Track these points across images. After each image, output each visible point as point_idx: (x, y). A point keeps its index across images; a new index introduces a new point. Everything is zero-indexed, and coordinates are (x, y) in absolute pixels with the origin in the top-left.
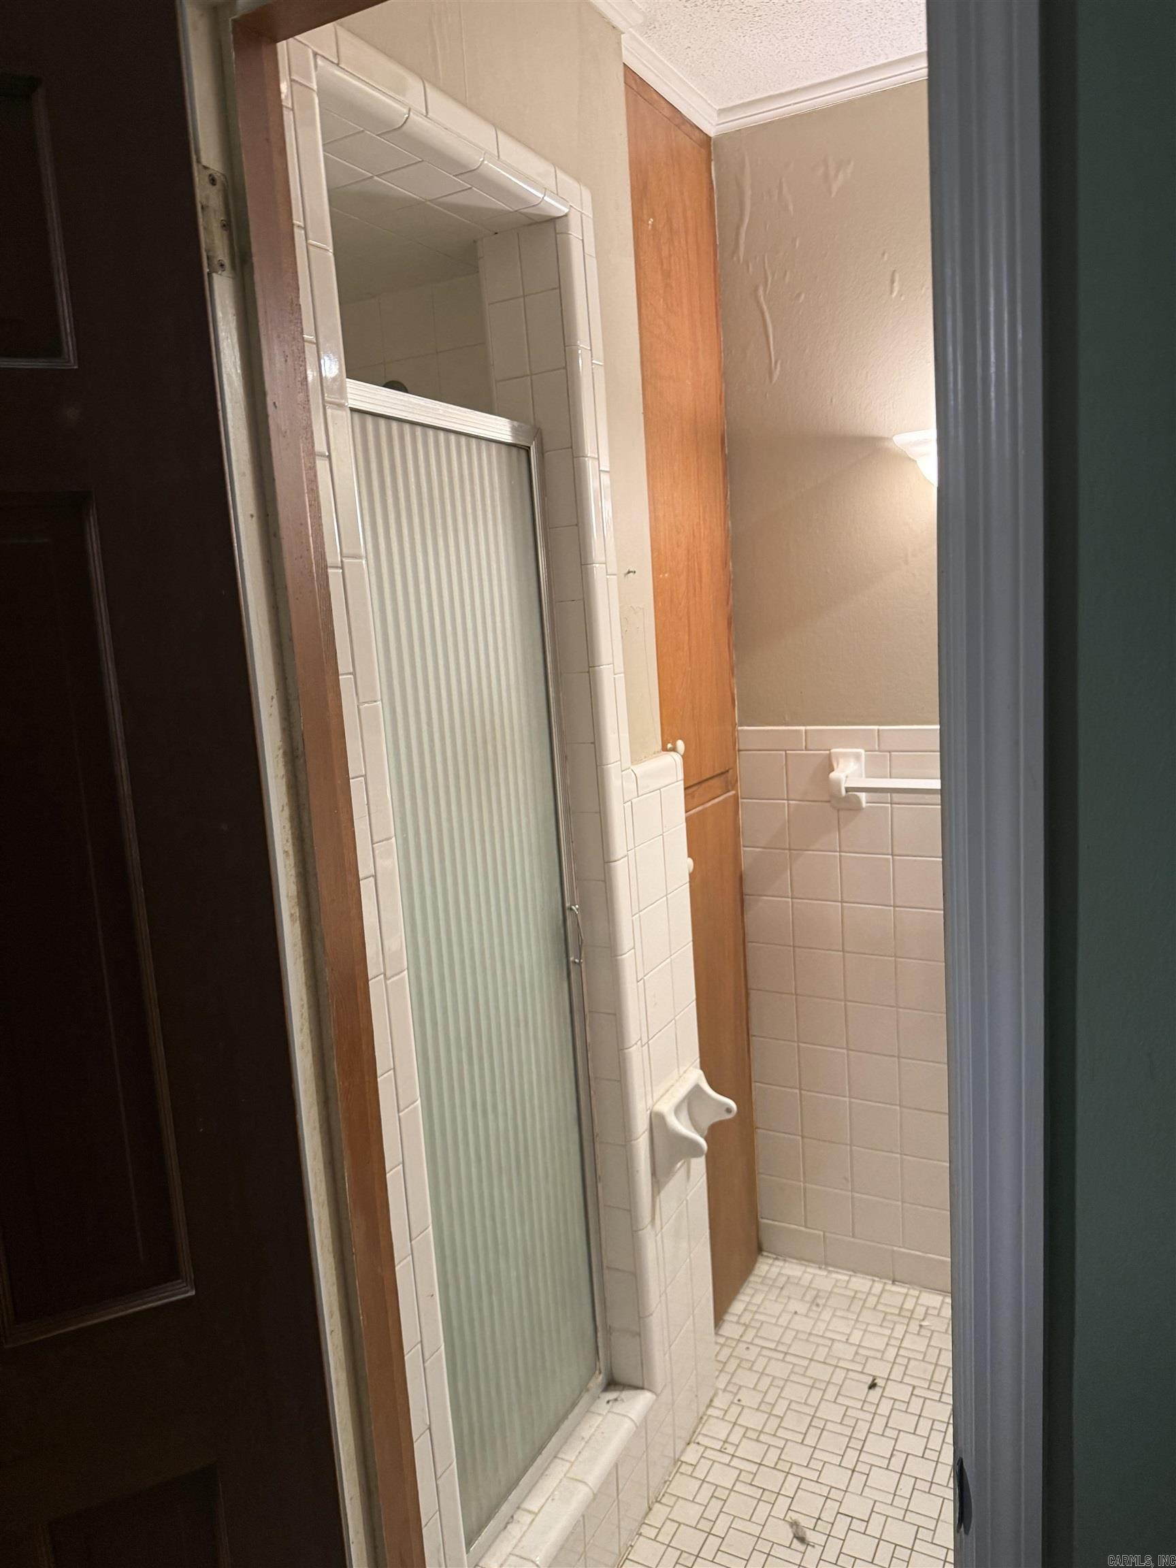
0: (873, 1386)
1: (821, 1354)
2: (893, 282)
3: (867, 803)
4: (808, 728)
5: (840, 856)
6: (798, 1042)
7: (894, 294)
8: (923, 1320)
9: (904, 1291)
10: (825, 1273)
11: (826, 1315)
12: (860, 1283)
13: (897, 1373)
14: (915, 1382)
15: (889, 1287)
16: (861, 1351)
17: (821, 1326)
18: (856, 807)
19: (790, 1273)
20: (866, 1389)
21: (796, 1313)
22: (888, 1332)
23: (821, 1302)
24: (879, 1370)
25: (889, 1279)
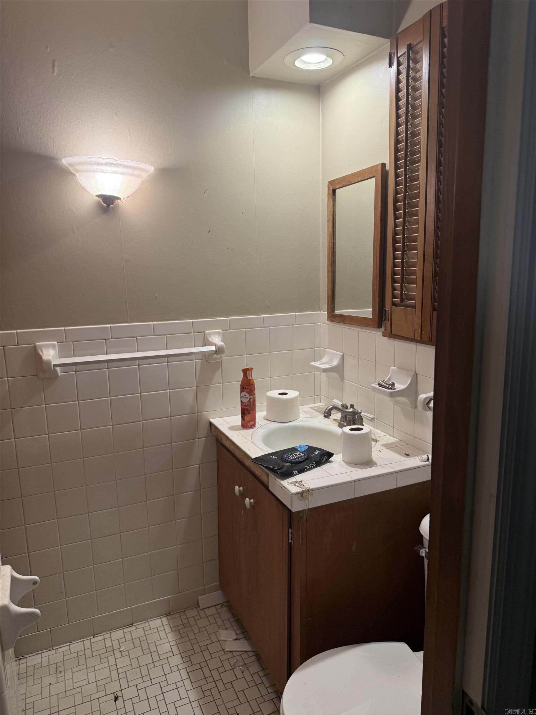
0: (116, 699)
1: (79, 700)
2: (54, 66)
3: (60, 373)
4: (18, 331)
5: (45, 406)
6: (25, 524)
7: (55, 74)
8: (120, 648)
9: (101, 638)
10: (54, 651)
11: (69, 675)
12: (77, 646)
13: (124, 685)
14: (135, 683)
15: (93, 640)
16: (99, 683)
17: (69, 684)
18: (54, 376)
19: (33, 663)
20: (115, 702)
21: (50, 684)
22: (107, 664)
23: (61, 669)
24: (114, 687)
25: (91, 636)
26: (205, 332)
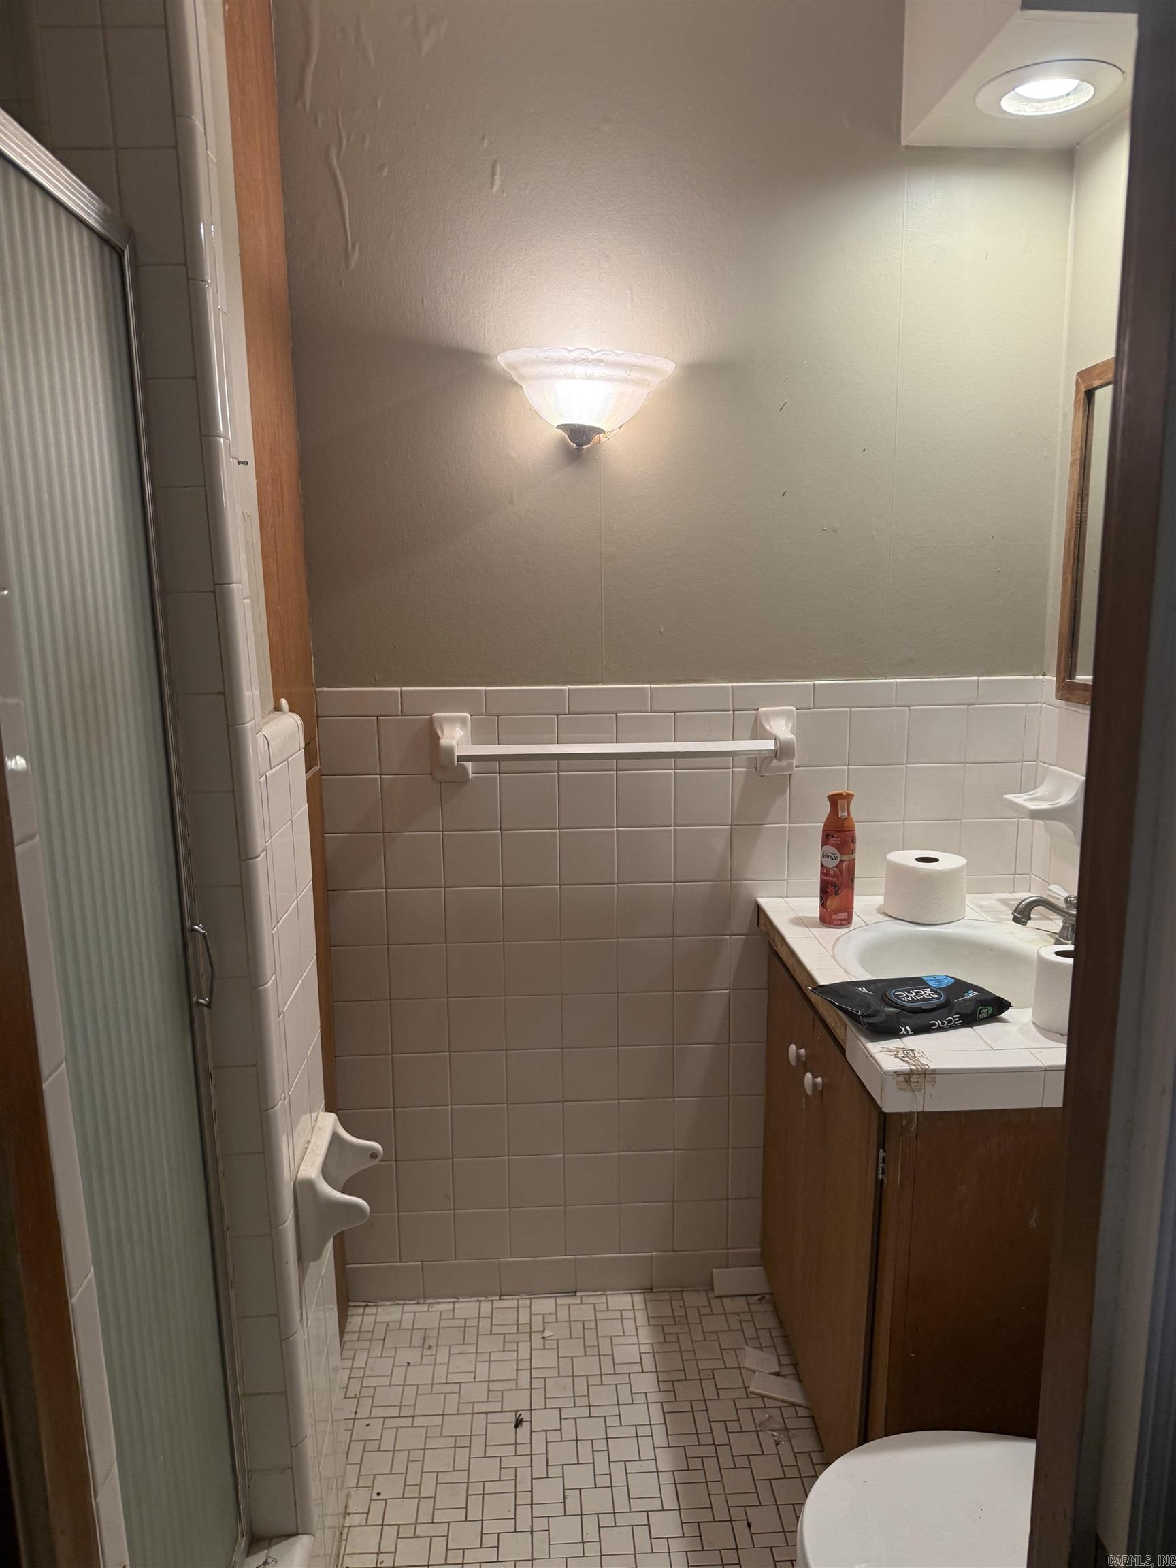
0: (518, 1423)
1: (452, 1406)
2: (493, 174)
3: (473, 773)
4: (403, 689)
5: (443, 834)
6: (393, 1053)
7: (495, 188)
8: (544, 1331)
9: (514, 1303)
10: (426, 1307)
11: (443, 1356)
12: (467, 1308)
13: (538, 1402)
14: (560, 1403)
15: (497, 1304)
16: (493, 1386)
17: (441, 1371)
18: (460, 778)
19: (387, 1319)
20: (514, 1430)
21: (409, 1364)
22: (513, 1355)
23: (432, 1342)
24: (518, 1401)
25: (495, 1295)
26: (757, 710)
